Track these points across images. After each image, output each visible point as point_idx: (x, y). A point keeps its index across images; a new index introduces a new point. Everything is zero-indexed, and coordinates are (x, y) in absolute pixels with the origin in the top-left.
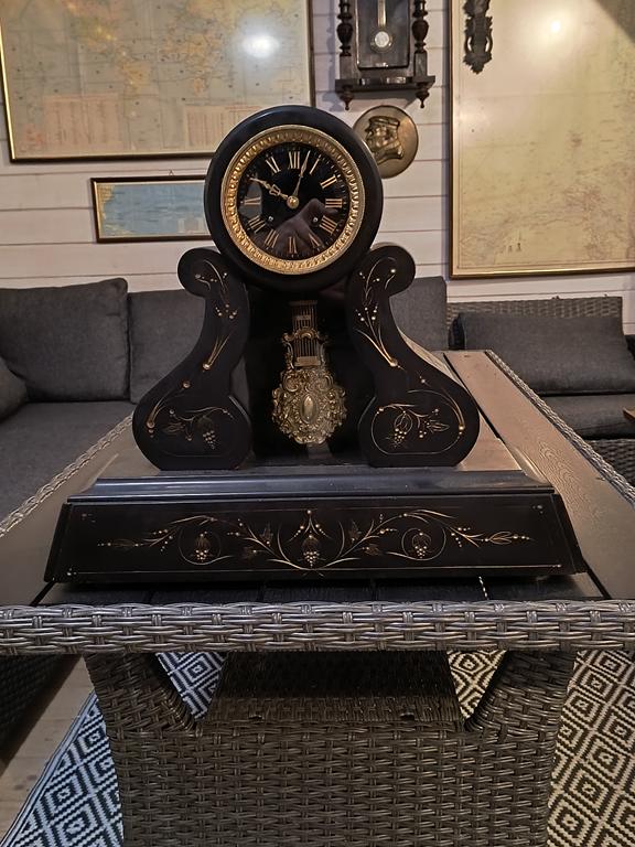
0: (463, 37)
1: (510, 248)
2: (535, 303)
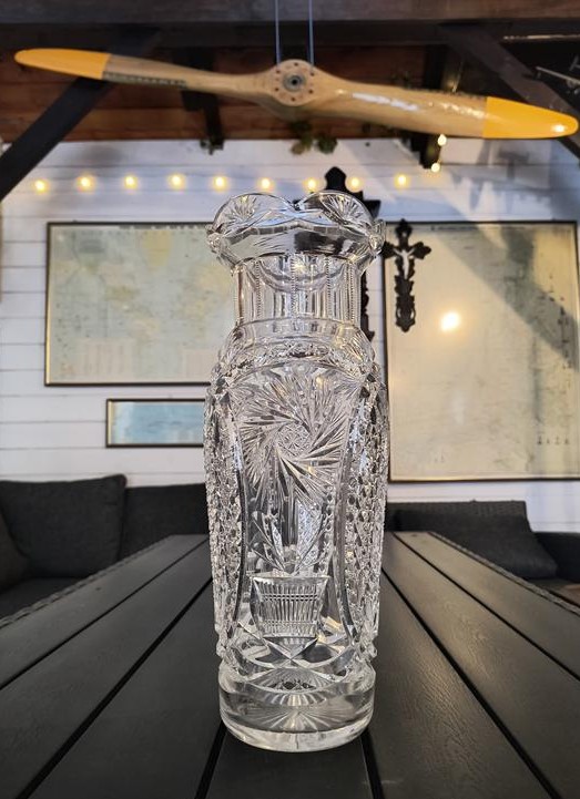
0: (395, 308)
1: (436, 460)
2: (457, 504)
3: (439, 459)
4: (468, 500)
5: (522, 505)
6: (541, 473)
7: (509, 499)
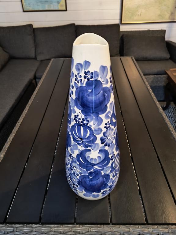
1: (138, 15)
2: (143, 31)
3: (139, 15)
4: (147, 30)
5: (165, 31)
6: (174, 19)
7: (160, 29)
